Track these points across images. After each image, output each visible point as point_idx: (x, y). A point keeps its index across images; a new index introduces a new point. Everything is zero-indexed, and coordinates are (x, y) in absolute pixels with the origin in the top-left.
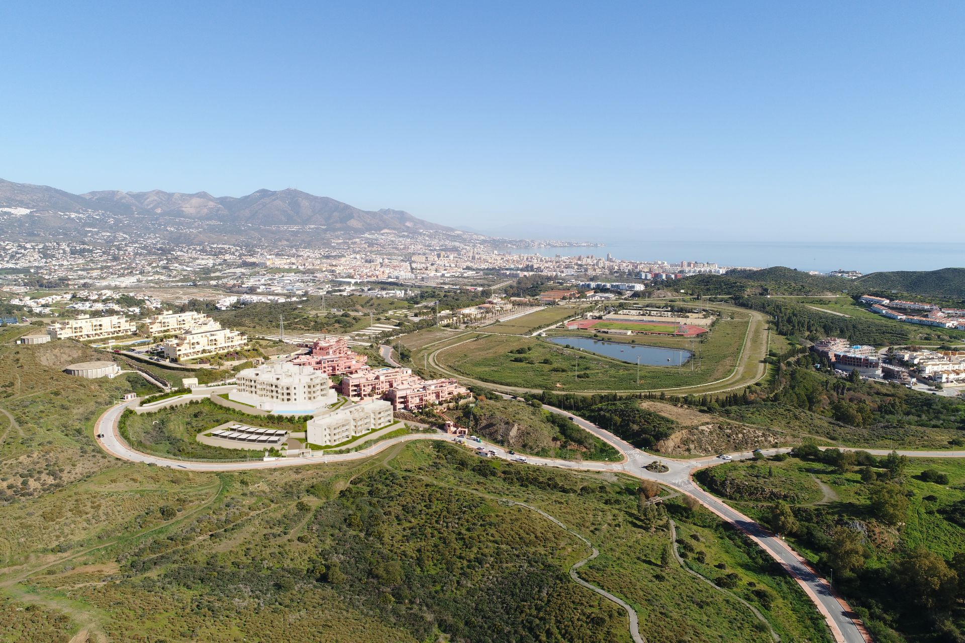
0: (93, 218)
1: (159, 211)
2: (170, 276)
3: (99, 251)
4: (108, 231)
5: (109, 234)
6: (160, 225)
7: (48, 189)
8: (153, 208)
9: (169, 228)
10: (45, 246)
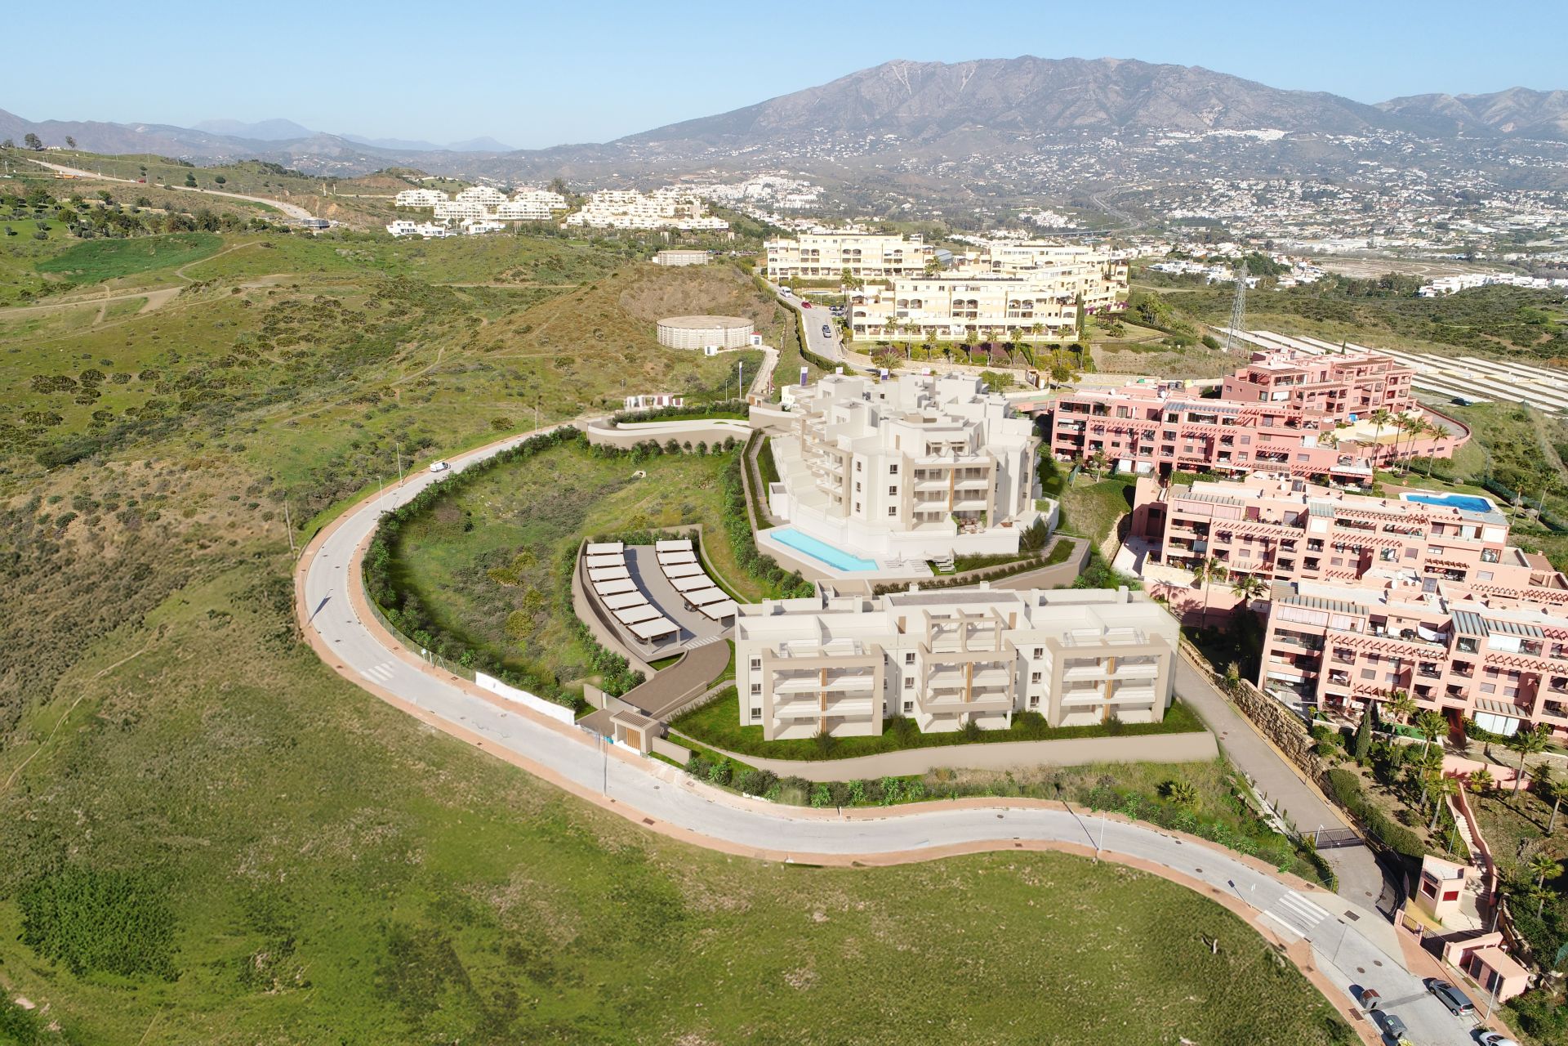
0: (1381, 143)
1: (1508, 128)
2: (1439, 240)
3: (1348, 195)
4: (1393, 166)
5: (1393, 170)
6: (1496, 155)
7: (1326, 97)
8: (1499, 124)
9: (1511, 161)
10: (1268, 185)
